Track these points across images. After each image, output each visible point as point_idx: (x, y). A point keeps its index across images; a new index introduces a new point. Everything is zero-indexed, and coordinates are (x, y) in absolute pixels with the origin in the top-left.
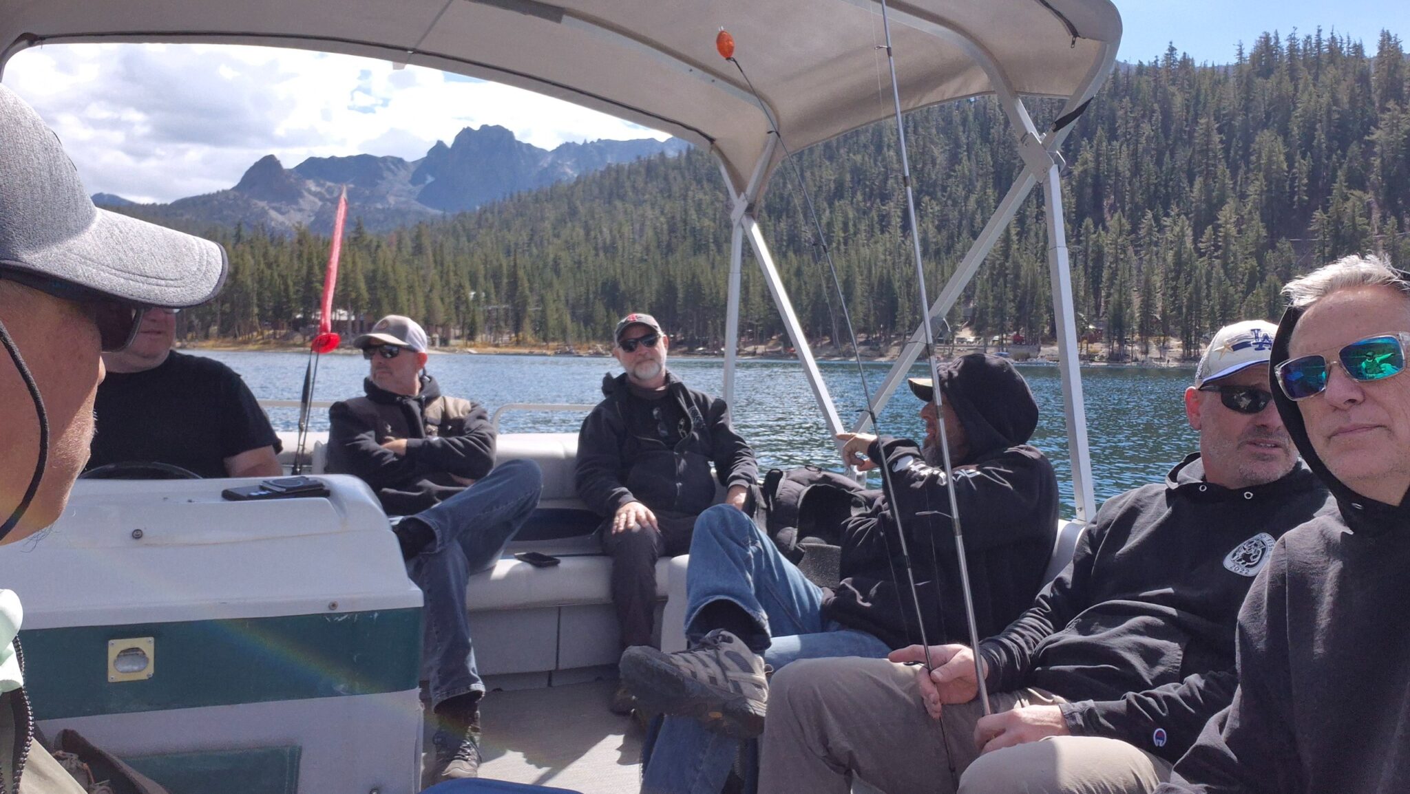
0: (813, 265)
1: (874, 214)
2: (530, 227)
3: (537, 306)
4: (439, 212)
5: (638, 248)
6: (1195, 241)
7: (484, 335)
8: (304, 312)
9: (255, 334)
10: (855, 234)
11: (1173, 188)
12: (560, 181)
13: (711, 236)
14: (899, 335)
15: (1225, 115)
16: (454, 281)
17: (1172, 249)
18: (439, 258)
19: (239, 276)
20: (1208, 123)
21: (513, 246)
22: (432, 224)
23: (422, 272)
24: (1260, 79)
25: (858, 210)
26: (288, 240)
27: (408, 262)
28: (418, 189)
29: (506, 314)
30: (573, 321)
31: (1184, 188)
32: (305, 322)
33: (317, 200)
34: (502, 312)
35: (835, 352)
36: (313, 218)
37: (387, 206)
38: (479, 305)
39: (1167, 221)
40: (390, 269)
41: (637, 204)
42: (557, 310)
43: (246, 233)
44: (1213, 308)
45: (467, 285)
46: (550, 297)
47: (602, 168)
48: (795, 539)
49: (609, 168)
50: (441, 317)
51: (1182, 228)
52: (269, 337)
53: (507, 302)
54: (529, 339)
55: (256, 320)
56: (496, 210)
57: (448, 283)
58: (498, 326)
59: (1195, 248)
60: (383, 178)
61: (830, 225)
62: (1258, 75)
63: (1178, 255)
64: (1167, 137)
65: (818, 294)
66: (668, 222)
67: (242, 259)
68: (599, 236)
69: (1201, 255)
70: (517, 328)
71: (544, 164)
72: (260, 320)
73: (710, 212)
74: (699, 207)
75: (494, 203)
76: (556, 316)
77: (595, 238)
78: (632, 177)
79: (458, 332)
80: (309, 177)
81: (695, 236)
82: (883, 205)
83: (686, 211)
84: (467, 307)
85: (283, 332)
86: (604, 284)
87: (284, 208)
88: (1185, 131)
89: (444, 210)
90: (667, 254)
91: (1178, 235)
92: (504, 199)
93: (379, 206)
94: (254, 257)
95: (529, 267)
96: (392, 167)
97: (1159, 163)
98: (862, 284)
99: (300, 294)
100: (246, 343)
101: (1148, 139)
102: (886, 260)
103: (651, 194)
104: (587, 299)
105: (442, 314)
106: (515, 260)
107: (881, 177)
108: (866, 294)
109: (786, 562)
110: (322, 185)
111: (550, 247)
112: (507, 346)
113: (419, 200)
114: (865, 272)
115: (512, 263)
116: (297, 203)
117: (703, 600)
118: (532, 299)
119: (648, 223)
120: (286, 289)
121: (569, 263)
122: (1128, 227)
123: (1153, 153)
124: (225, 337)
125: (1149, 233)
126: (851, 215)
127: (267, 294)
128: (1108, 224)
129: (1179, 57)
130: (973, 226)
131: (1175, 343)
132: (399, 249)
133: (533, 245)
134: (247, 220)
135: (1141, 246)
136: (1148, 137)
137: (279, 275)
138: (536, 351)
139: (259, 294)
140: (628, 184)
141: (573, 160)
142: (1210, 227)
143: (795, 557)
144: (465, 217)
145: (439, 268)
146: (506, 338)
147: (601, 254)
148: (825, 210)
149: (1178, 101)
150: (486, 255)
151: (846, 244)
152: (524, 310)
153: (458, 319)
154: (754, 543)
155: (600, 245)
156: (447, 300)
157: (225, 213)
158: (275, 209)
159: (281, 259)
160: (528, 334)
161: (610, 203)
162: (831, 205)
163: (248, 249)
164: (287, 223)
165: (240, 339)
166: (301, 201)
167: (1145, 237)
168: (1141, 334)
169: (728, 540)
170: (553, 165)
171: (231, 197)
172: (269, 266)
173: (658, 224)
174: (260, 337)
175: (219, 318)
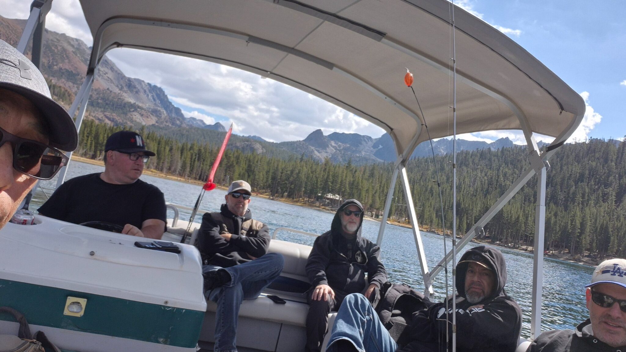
0: (564, 212)
1: (600, 192)
2: (422, 172)
3: (420, 207)
4: (383, 161)
5: (472, 189)
7: (394, 216)
8: (322, 193)
9: (301, 199)
10: (588, 200)
12: (437, 155)
16: (385, 191)
18: (380, 180)
19: (300, 174)
22: (379, 165)
23: (373, 185)
25: (591, 190)
26: (321, 163)
28: (375, 150)
32: (321, 197)
33: (333, 149)
34: (404, 207)
35: (571, 258)
36: (331, 156)
37: (361, 156)
38: (394, 203)
40: (360, 181)
41: (474, 169)
42: (429, 211)
43: (305, 158)
46: (427, 204)
50: (377, 205)
52: (306, 201)
55: (302, 193)
57: (383, 191)
58: (401, 214)
60: (360, 144)
61: (574, 194)
65: (566, 227)
72: (304, 193)
76: (428, 214)
78: (473, 157)
79: (383, 213)
80: (333, 140)
82: (607, 189)
85: (312, 200)
87: (320, 151)
89: (385, 159)
92: (412, 159)
93: (358, 155)
94: (307, 168)
95: (420, 190)
96: (366, 140)
98: (590, 226)
99: (322, 186)
100: (297, 202)
103: (481, 166)
107: (605, 175)
110: (337, 144)
112: (403, 223)
113: (375, 155)
114: (593, 220)
116: (325, 149)
118: (419, 204)
120: (317, 183)
124: (289, 198)
126: (587, 190)
127: (309, 183)
132: (364, 174)
133: (421, 180)
134: (306, 153)
137: (315, 177)
139: (306, 183)
144: (393, 164)
145: (380, 184)
146: (403, 219)
148: (572, 186)
156: (381, 199)
157: (298, 149)
158: (316, 150)
159: (317, 170)
162: (576, 183)
163: (305, 164)
164: (321, 156)
165: (295, 200)
166: (327, 149)
170: (436, 148)
171: (301, 144)
172: (312, 172)
173: (483, 180)
174: (302, 200)
175: (288, 190)
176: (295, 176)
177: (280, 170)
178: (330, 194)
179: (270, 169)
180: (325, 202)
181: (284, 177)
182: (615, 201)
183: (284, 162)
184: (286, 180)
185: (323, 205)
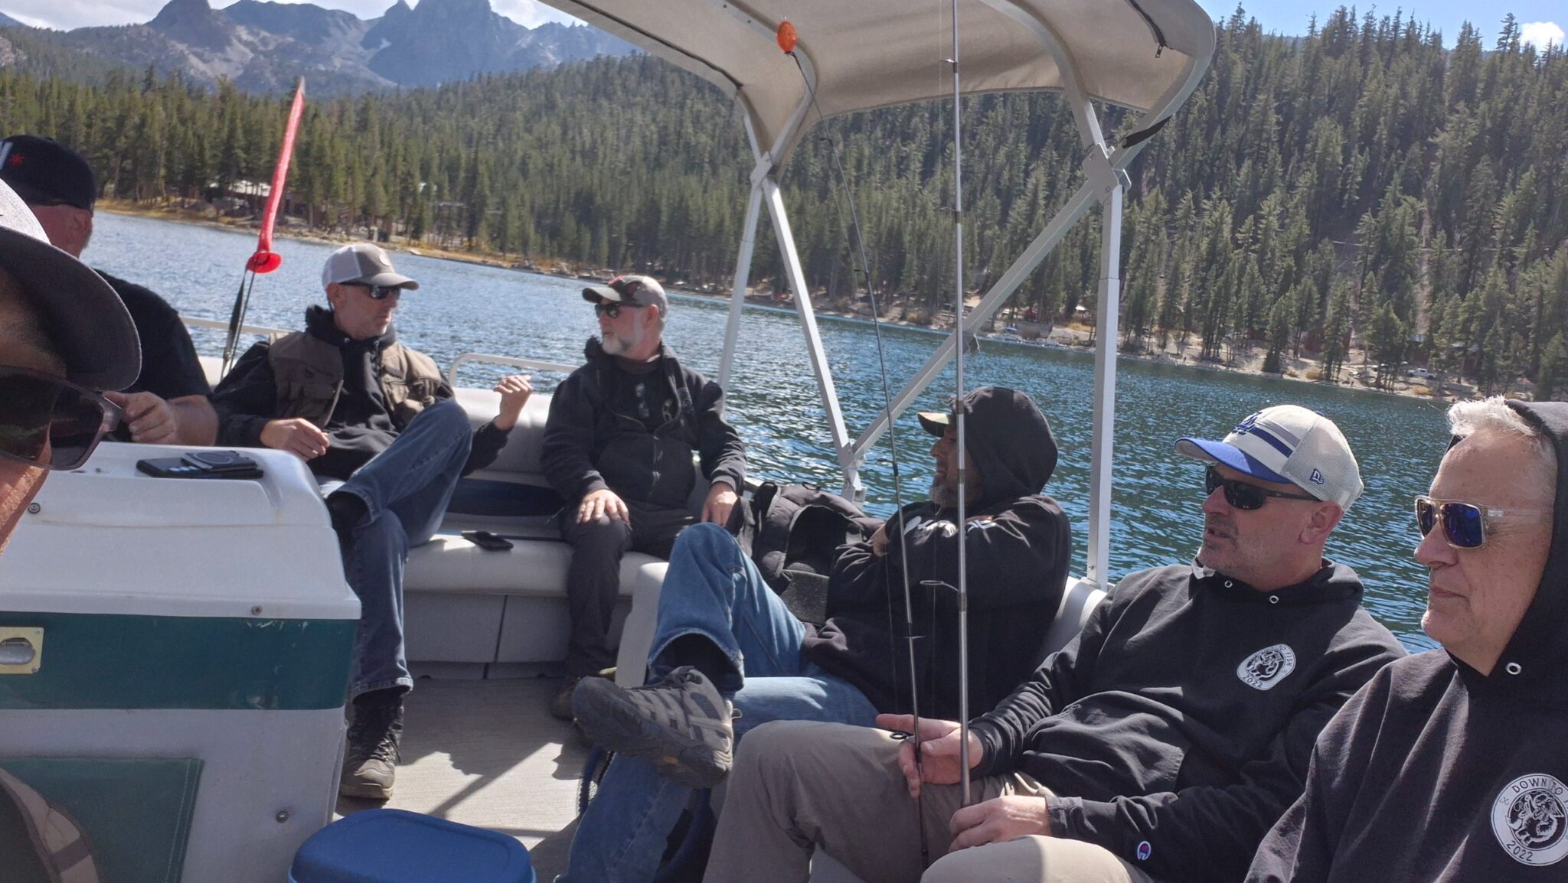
0: (817, 204)
1: (892, 153)
2: (499, 116)
3: (498, 209)
4: (395, 85)
5: (622, 157)
6: (1234, 231)
7: (431, 235)
8: (220, 181)
9: (159, 199)
10: (869, 174)
11: (1218, 168)
12: (538, 66)
13: (707, 155)
14: (902, 295)
15: (1287, 94)
16: (401, 168)
17: (1207, 236)
18: (386, 139)
19: (145, 130)
20: (1267, 100)
21: (476, 136)
22: (383, 96)
23: (365, 153)
24: (1329, 59)
25: (875, 149)
26: (209, 93)
27: (348, 137)
28: (370, 54)
29: (460, 215)
30: (536, 232)
31: (1230, 170)
32: (220, 193)
33: (247, 50)
34: (455, 211)
35: (832, 305)
36: (240, 72)
37: (330, 69)
38: (428, 199)
39: (1207, 205)
40: (326, 143)
41: (628, 106)
42: (520, 218)
43: (159, 79)
44: (1240, 307)
45: (417, 174)
46: (512, 201)
47: (590, 59)
48: (782, 565)
49: (598, 59)
50: (382, 207)
51: (1222, 215)
52: (175, 204)
53: (461, 200)
54: (484, 246)
55: (162, 183)
56: (460, 90)
57: (394, 169)
58: (449, 227)
59: (1232, 238)
60: (329, 35)
61: (843, 159)
62: (1328, 53)
63: (1213, 245)
64: (1220, 111)
65: (819, 236)
66: (659, 132)
67: (151, 110)
68: (577, 138)
69: (1238, 246)
70: (471, 232)
71: (524, 43)
72: (166, 183)
73: (709, 126)
74: (696, 120)
75: (459, 82)
76: (518, 224)
77: (573, 138)
78: (624, 74)
79: (401, 228)
80: (241, 23)
81: (688, 152)
82: (904, 146)
83: (681, 123)
84: (415, 200)
85: (194, 201)
86: (578, 194)
87: (207, 55)
88: (1241, 106)
89: (399, 82)
90: (654, 170)
91: (1216, 223)
92: (471, 80)
93: (322, 68)
94: (165, 109)
95: (492, 163)
96: (342, 23)
97: (1208, 138)
98: (869, 232)
99: (218, 160)
100: (148, 208)
101: (1201, 110)
102: (898, 210)
104: (557, 208)
105: (384, 205)
106: (476, 152)
107: (905, 113)
108: (872, 244)
109: (770, 593)
110: (258, 35)
111: (520, 142)
112: (457, 251)
113: (373, 65)
114: (875, 219)
115: (473, 157)
116: (222, 50)
117: (676, 630)
118: (492, 201)
119: (636, 129)
120: (201, 152)
121: (540, 164)
122: (1164, 205)
123: (1204, 126)
124: (123, 198)
125: (1186, 216)
126: (867, 152)
127: (177, 154)
128: (1144, 199)
129: (1247, 21)
130: (999, 183)
131: (1195, 340)
132: (341, 122)
133: (499, 137)
134: (161, 64)
135: (1175, 228)
136: (1201, 107)
137: (194, 134)
138: (490, 261)
139: (168, 154)
140: (618, 81)
141: (558, 44)
142: (1251, 217)
143: (779, 586)
144: (423, 93)
145: (386, 150)
146: (457, 241)
147: (578, 159)
148: (838, 143)
149: (1239, 71)
150: (442, 142)
151: (857, 184)
152: (482, 211)
153: (403, 212)
154: (738, 570)
155: (578, 148)
156: (391, 189)
157: (136, 51)
158: (196, 54)
159: (198, 115)
160: (483, 240)
161: (594, 100)
162: (846, 138)
163: (159, 98)
164: (210, 73)
165: (141, 203)
166: (228, 49)
167: (1181, 219)
168: (1161, 325)
169: (710, 565)
170: (532, 48)
171: (145, 33)
172: (183, 122)
173: (648, 133)
174: (165, 204)
175: (117, 175)
176: (132, 133)
177: (83, 118)
178: (244, 182)
179: (47, 115)
180: (233, 204)
181: (97, 138)
182: (921, 173)
183: (91, 92)
184: (105, 146)
185: (226, 214)
